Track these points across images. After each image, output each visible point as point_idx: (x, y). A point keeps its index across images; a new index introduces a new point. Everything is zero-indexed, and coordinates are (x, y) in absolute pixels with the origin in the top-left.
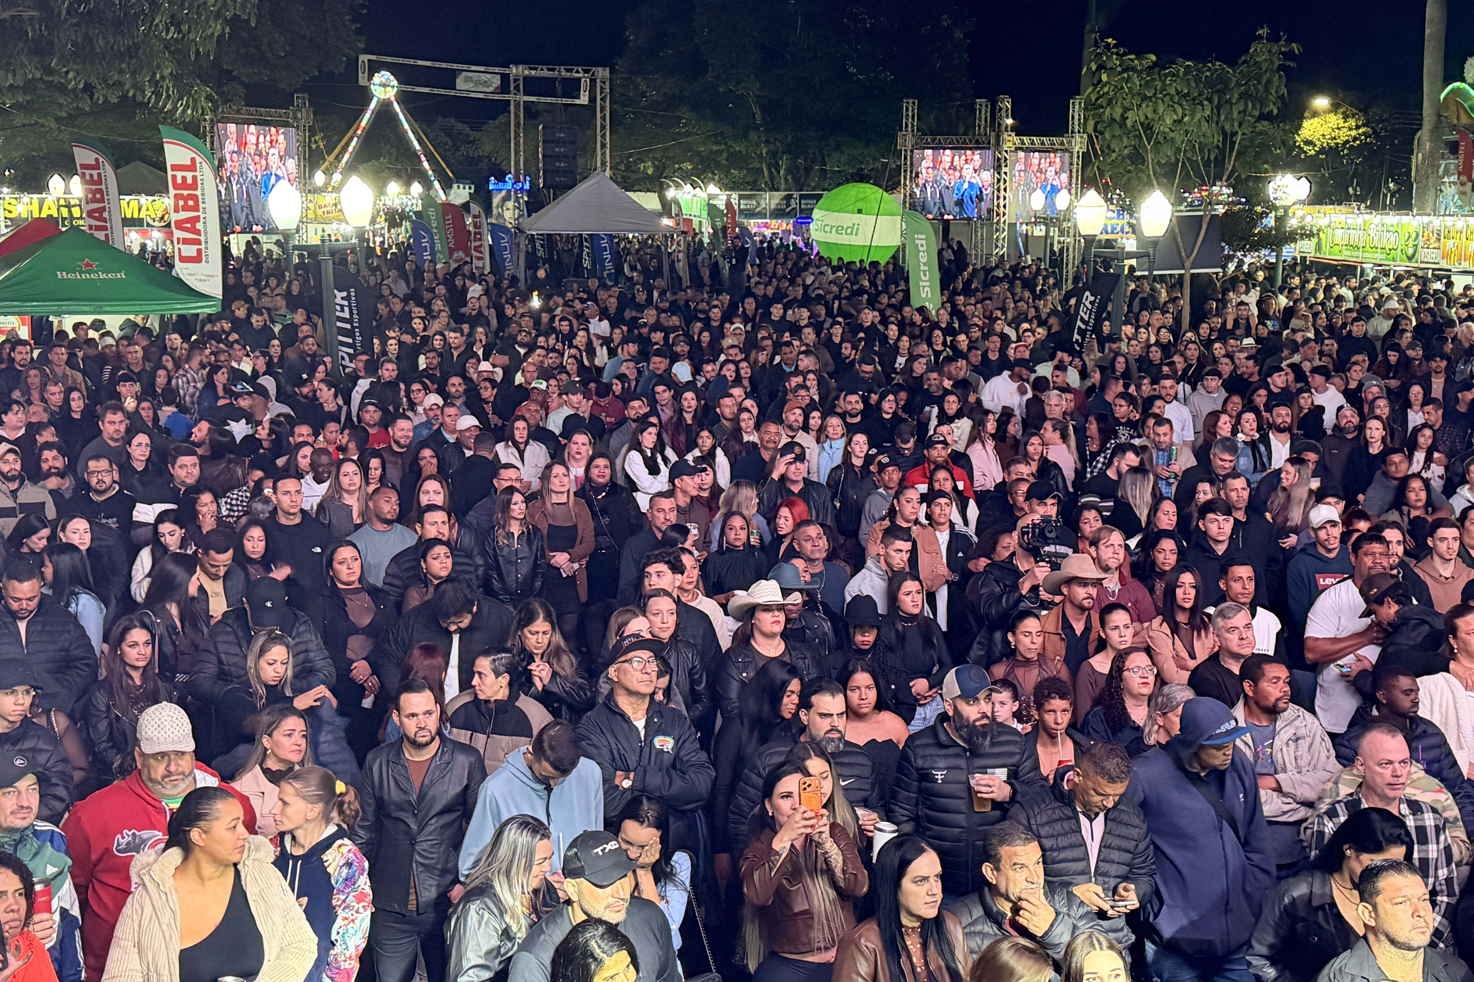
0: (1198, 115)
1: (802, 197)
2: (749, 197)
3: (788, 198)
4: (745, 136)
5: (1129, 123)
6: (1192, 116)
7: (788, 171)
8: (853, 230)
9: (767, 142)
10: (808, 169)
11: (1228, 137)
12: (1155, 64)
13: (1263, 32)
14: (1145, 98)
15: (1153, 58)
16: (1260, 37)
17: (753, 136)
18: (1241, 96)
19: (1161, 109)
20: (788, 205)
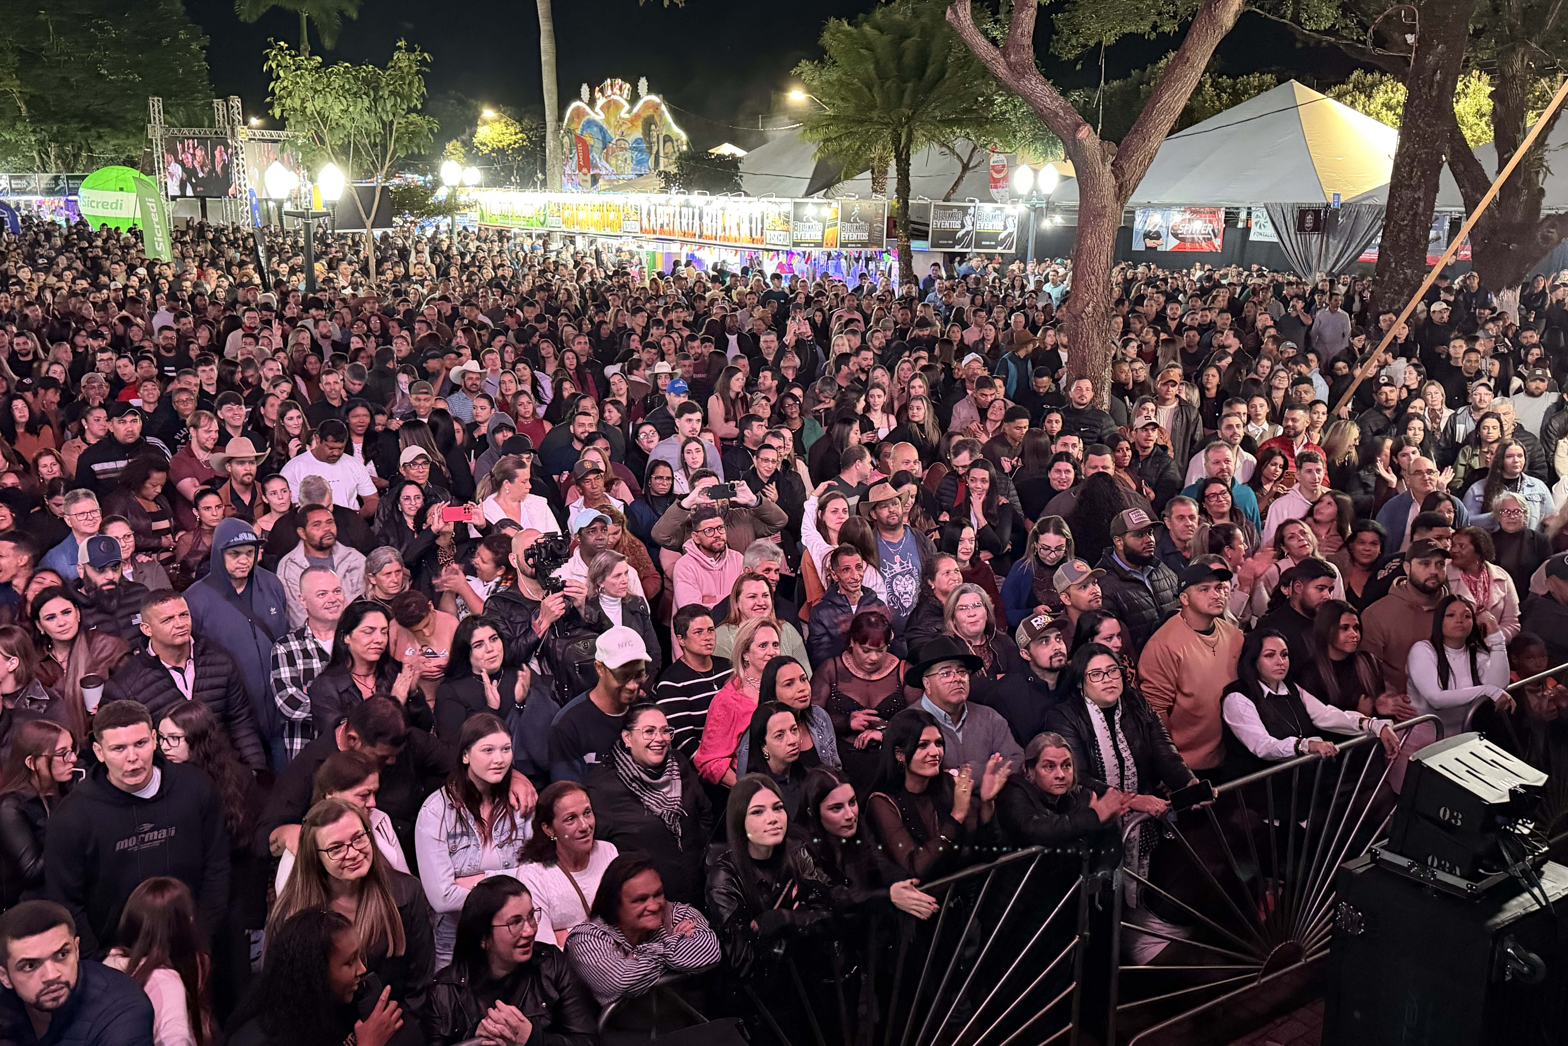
0: (359, 106)
1: (68, 178)
2: (20, 178)
3: (56, 179)
4: (13, 126)
5: (308, 112)
6: (355, 106)
7: (58, 157)
8: (118, 205)
9: (34, 132)
10: (76, 156)
11: (387, 126)
12: (322, 65)
13: (402, 43)
14: (316, 91)
15: (319, 59)
16: (400, 48)
17: (19, 126)
18: (391, 93)
19: (330, 100)
20: (57, 185)
